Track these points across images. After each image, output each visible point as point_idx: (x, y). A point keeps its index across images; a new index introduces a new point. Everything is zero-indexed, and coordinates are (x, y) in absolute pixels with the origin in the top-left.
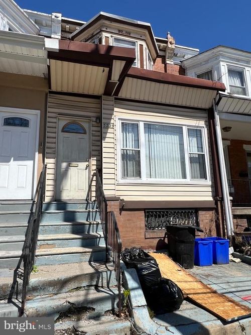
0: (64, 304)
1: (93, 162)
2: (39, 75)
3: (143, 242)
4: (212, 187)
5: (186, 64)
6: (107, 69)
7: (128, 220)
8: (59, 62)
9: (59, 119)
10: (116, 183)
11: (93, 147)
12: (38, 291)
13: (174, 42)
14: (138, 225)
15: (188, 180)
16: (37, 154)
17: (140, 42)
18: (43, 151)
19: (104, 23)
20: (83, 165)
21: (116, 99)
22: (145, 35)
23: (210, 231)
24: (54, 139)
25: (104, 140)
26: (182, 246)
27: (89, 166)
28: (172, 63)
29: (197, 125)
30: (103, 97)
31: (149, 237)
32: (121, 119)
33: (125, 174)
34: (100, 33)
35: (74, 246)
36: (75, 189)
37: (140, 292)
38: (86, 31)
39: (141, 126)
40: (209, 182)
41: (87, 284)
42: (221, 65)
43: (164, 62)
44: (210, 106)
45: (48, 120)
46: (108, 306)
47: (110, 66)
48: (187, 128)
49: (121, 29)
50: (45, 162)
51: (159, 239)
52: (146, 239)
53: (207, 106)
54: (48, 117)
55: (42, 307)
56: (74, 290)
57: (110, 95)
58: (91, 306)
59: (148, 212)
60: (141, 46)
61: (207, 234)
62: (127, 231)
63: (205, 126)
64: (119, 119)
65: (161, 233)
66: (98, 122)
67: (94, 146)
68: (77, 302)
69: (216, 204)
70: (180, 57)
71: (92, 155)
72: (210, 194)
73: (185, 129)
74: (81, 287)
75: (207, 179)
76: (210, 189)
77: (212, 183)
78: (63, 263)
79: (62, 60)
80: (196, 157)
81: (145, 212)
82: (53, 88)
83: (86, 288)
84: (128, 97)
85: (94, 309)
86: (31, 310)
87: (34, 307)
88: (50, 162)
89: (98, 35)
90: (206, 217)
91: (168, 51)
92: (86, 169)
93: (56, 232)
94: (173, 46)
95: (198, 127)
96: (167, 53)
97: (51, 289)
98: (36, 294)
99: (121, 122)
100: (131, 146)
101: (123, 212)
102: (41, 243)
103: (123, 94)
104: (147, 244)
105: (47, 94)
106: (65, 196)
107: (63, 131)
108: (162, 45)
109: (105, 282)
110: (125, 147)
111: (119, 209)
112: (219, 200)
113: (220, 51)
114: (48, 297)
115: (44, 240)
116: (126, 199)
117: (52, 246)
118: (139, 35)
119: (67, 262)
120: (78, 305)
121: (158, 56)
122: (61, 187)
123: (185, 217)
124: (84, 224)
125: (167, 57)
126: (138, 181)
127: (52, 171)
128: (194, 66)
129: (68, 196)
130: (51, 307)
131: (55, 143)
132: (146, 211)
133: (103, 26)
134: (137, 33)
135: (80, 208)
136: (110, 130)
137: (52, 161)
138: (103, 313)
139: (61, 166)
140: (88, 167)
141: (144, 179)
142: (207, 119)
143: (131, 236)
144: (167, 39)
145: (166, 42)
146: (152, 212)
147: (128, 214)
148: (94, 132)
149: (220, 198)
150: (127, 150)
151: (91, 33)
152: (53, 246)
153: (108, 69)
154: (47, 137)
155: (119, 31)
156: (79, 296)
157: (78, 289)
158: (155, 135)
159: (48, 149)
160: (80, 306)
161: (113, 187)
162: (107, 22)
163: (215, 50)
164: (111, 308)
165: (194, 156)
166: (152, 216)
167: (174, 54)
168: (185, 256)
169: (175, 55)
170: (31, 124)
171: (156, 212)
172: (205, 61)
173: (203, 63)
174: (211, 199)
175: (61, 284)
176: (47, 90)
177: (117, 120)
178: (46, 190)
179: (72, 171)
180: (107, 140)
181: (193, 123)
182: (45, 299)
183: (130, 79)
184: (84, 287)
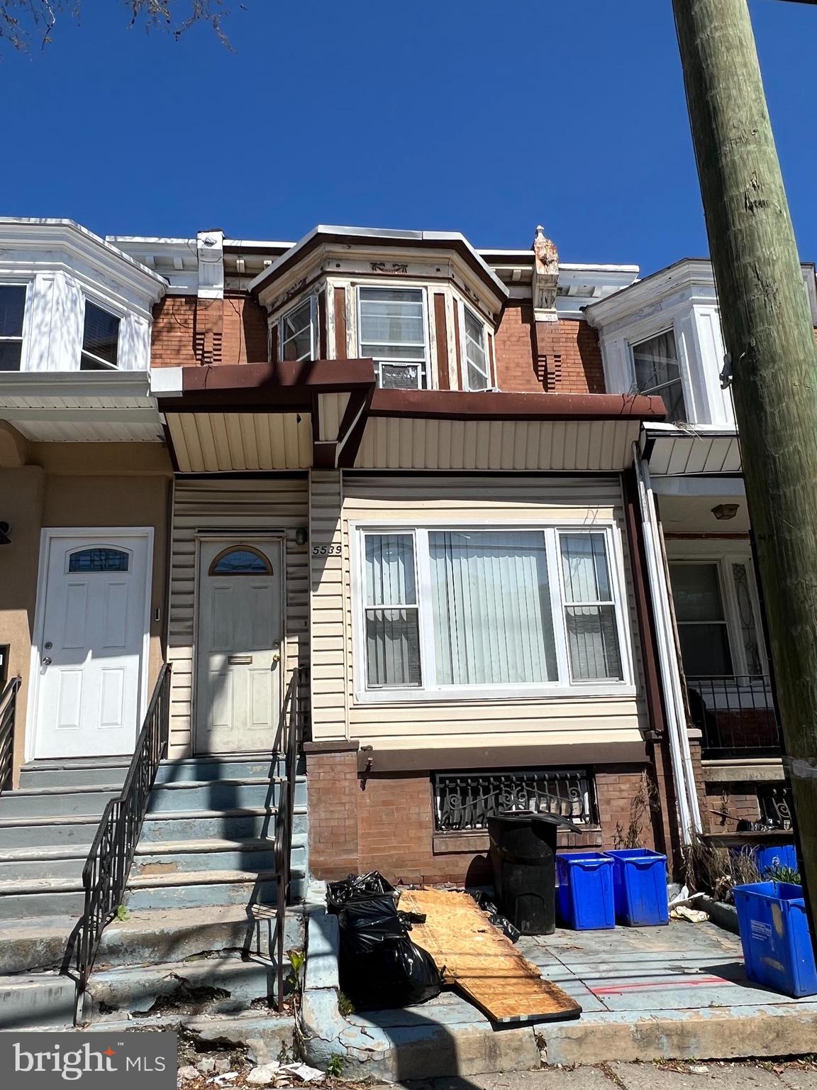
0: (165, 980)
1: (291, 648)
2: (148, 438)
3: (427, 864)
4: (639, 700)
5: (597, 315)
6: (306, 417)
7: (385, 803)
8: (188, 417)
9: (201, 542)
10: (350, 702)
11: (290, 609)
12: (121, 955)
13: (555, 257)
14: (414, 817)
15: (564, 685)
16: (147, 637)
17: (435, 288)
18: (163, 630)
19: (330, 252)
20: (263, 658)
21: (345, 474)
22: (451, 265)
23: (633, 832)
24: (190, 597)
25: (316, 590)
26: (519, 873)
27: (279, 659)
28: (554, 318)
29: (589, 522)
30: (313, 475)
31: (443, 849)
32: (364, 528)
33: (378, 676)
34: (322, 280)
35: (223, 869)
36: (245, 724)
37: (332, 962)
38: (287, 275)
39: (421, 541)
40: (629, 686)
41: (225, 947)
42: (697, 315)
43: (528, 317)
44: (627, 464)
45: (175, 547)
46: (259, 989)
47: (312, 408)
48: (557, 533)
49: (377, 259)
50: (169, 656)
51: (475, 855)
52: (435, 854)
53: (618, 466)
54: (175, 540)
55: (121, 982)
56: (196, 957)
57: (330, 467)
58: (225, 988)
59: (442, 780)
60: (440, 297)
61: (622, 840)
62: (383, 834)
63: (614, 523)
64: (358, 528)
65: (480, 840)
66: (301, 541)
67: (292, 605)
68: (192, 976)
69: (650, 751)
70: (578, 295)
71: (288, 631)
72: (634, 722)
73: (551, 538)
74: (210, 952)
75: (622, 679)
76: (633, 708)
77: (640, 688)
78: (189, 905)
79: (193, 412)
80: (591, 616)
81: (433, 781)
82: (185, 468)
83: (222, 954)
84: (381, 466)
85: (228, 994)
86: (100, 987)
87: (106, 982)
88: (181, 658)
89: (317, 285)
90: (621, 791)
91: (537, 285)
92: (273, 668)
93: (185, 833)
94: (552, 270)
95: (591, 526)
96: (537, 292)
97: (147, 952)
98: (116, 962)
99: (363, 534)
100: (395, 599)
101: (371, 782)
102: (144, 859)
103: (364, 460)
104: (440, 869)
105: (170, 482)
106: (220, 743)
107: (212, 572)
108: (518, 269)
109: (265, 942)
110: (378, 600)
111: (355, 775)
112: (657, 741)
113: (687, 275)
114: (141, 967)
115: (152, 853)
116: (378, 744)
117: (170, 866)
118: (432, 265)
119: (198, 904)
120: (195, 982)
121: (507, 303)
122: (210, 720)
123: (552, 791)
124: (253, 815)
125: (536, 302)
126: (414, 694)
127: (184, 680)
128: (621, 321)
129: (227, 743)
130: (138, 982)
131: (192, 606)
132: (438, 776)
133: (327, 259)
134: (424, 263)
135: (255, 774)
136: (330, 562)
137: (186, 652)
138: (249, 1004)
139: (208, 664)
140: (277, 661)
141: (432, 687)
142: (621, 502)
143: (395, 848)
144: (533, 249)
145: (530, 260)
146: (453, 780)
147: (384, 788)
148: (291, 569)
149: (658, 734)
150: (383, 610)
151: (301, 276)
152: (172, 867)
153: (310, 414)
154: (173, 593)
155: (374, 265)
156: (203, 966)
157: (204, 954)
158: (464, 560)
159: (174, 623)
160: (199, 986)
161: (338, 714)
162: (338, 249)
163: (675, 273)
164: (265, 995)
165: (586, 611)
166: (453, 791)
167: (560, 289)
168: (526, 900)
169: (563, 292)
170: (133, 563)
171: (464, 780)
172: (652, 305)
173: (647, 311)
174: (636, 737)
175: (169, 943)
176: (171, 474)
177: (352, 530)
178: (170, 729)
179: (238, 675)
180: (323, 589)
181: (576, 516)
182: (133, 970)
183: (381, 420)
184: (218, 951)
